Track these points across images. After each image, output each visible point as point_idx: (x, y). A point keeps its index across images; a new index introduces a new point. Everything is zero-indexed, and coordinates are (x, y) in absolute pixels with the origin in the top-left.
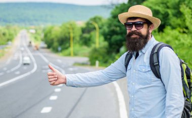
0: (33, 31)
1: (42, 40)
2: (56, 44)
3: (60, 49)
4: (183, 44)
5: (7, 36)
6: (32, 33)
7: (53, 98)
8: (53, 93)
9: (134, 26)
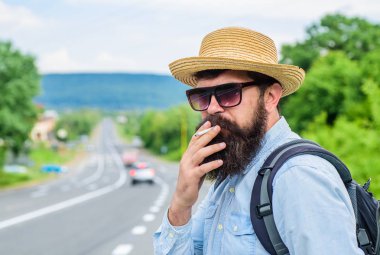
0: (122, 119)
1: (138, 134)
2: (158, 141)
3: (164, 149)
4: (362, 146)
5: (81, 127)
6: (121, 124)
7: (139, 230)
8: (140, 222)
9: (213, 99)
